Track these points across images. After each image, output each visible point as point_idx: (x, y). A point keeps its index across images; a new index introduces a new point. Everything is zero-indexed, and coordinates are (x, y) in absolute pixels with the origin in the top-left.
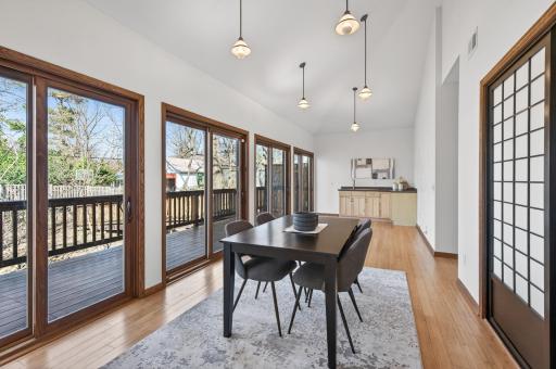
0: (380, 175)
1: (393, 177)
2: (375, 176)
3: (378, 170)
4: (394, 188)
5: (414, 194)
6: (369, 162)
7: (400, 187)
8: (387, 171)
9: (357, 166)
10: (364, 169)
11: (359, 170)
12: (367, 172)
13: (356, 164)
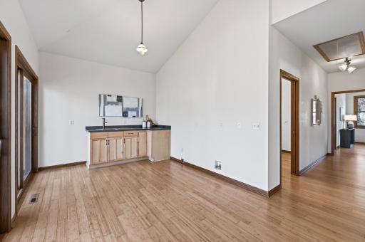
0: (130, 114)
1: (142, 116)
2: (125, 114)
3: (128, 109)
4: (144, 126)
5: (168, 131)
6: (120, 99)
7: (149, 125)
8: (136, 110)
9: (107, 103)
10: (114, 106)
11: (108, 108)
12: (117, 110)
13: (104, 100)
